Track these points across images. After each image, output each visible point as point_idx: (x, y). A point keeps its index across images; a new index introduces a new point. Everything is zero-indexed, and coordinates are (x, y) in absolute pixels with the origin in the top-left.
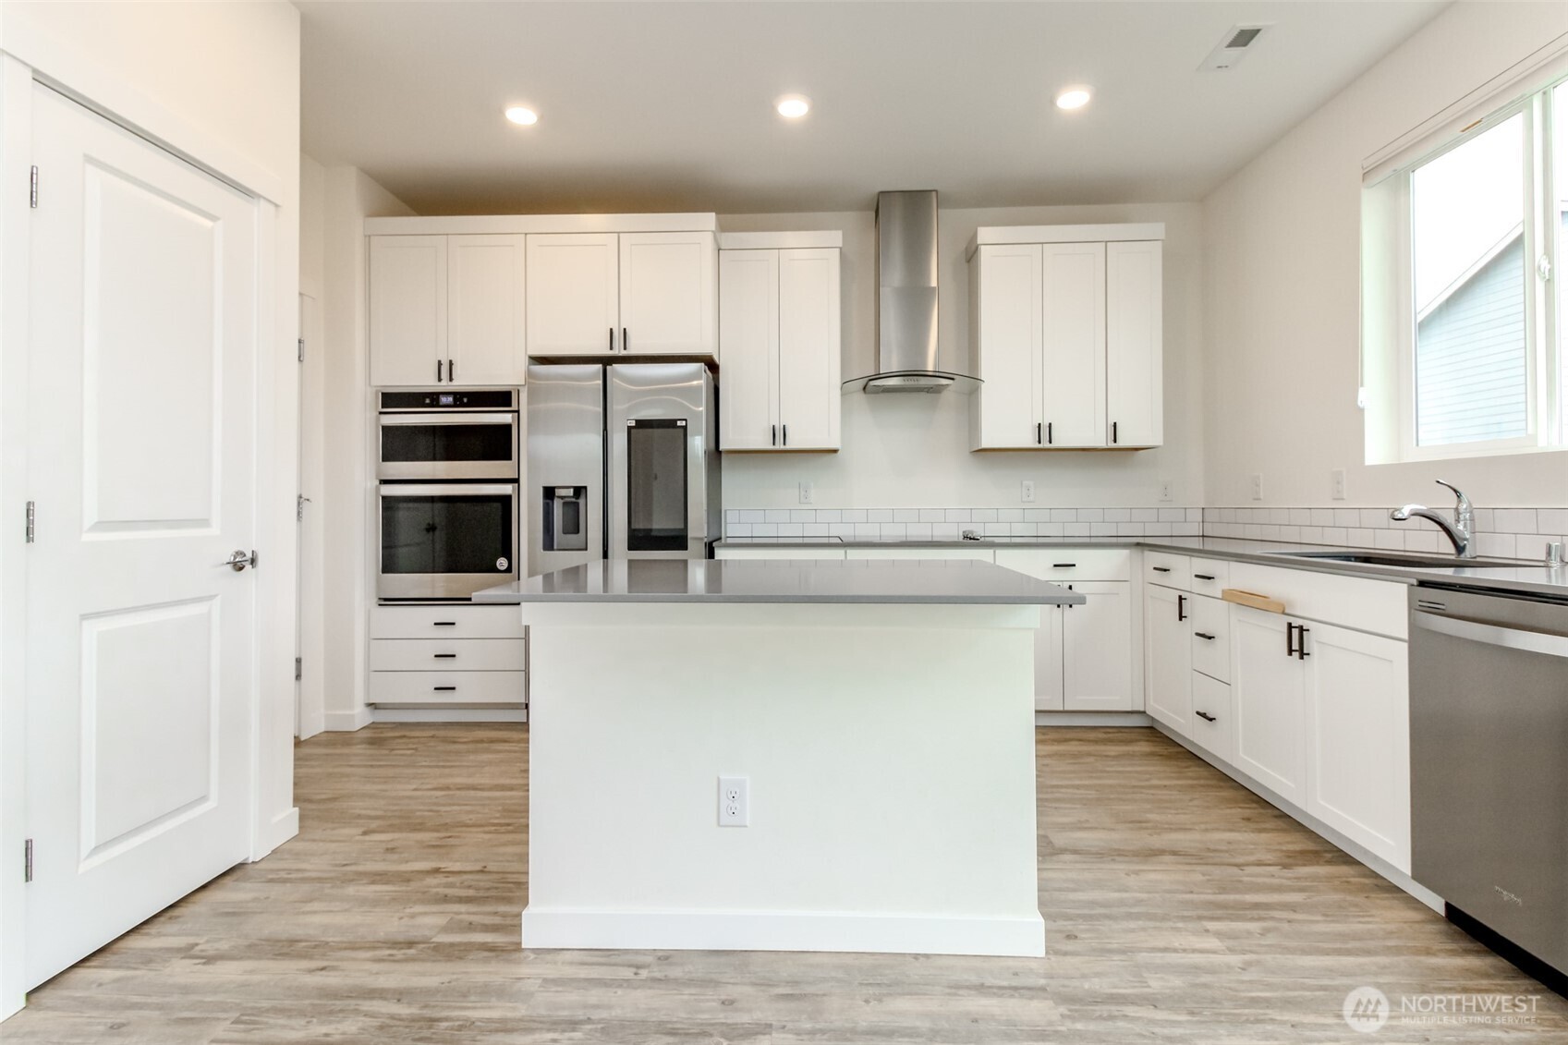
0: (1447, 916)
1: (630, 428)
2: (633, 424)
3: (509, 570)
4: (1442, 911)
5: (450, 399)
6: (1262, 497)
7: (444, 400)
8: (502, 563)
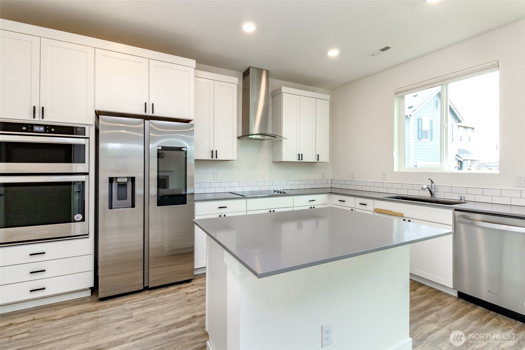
0: (458, 297)
1: (158, 150)
2: (160, 148)
3: (83, 220)
4: (456, 295)
5: (42, 129)
6: (355, 178)
7: (36, 129)
8: (78, 217)
